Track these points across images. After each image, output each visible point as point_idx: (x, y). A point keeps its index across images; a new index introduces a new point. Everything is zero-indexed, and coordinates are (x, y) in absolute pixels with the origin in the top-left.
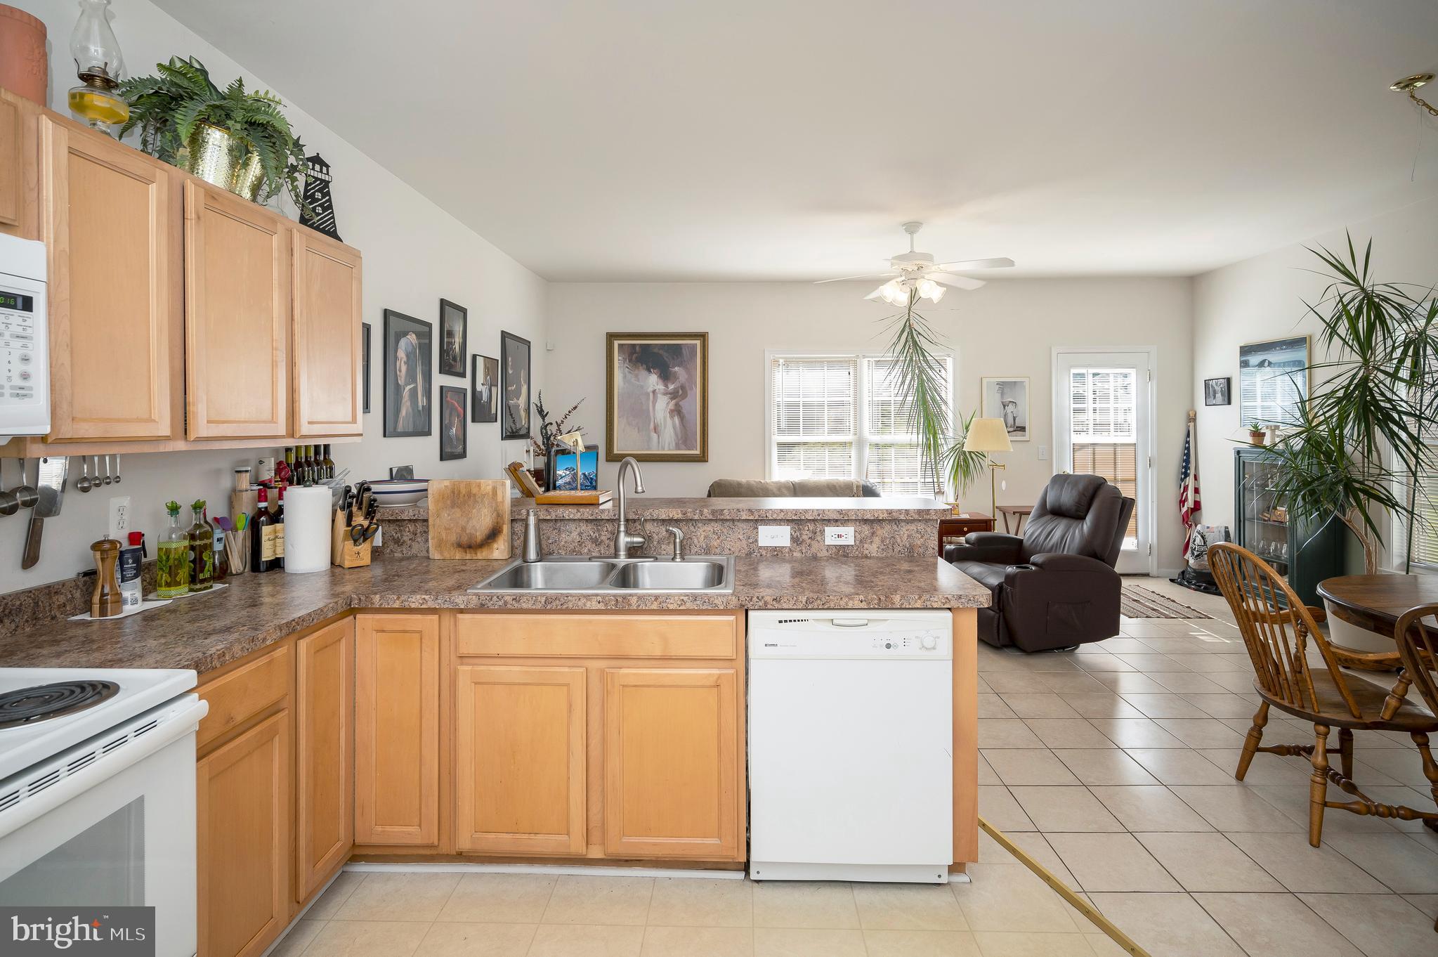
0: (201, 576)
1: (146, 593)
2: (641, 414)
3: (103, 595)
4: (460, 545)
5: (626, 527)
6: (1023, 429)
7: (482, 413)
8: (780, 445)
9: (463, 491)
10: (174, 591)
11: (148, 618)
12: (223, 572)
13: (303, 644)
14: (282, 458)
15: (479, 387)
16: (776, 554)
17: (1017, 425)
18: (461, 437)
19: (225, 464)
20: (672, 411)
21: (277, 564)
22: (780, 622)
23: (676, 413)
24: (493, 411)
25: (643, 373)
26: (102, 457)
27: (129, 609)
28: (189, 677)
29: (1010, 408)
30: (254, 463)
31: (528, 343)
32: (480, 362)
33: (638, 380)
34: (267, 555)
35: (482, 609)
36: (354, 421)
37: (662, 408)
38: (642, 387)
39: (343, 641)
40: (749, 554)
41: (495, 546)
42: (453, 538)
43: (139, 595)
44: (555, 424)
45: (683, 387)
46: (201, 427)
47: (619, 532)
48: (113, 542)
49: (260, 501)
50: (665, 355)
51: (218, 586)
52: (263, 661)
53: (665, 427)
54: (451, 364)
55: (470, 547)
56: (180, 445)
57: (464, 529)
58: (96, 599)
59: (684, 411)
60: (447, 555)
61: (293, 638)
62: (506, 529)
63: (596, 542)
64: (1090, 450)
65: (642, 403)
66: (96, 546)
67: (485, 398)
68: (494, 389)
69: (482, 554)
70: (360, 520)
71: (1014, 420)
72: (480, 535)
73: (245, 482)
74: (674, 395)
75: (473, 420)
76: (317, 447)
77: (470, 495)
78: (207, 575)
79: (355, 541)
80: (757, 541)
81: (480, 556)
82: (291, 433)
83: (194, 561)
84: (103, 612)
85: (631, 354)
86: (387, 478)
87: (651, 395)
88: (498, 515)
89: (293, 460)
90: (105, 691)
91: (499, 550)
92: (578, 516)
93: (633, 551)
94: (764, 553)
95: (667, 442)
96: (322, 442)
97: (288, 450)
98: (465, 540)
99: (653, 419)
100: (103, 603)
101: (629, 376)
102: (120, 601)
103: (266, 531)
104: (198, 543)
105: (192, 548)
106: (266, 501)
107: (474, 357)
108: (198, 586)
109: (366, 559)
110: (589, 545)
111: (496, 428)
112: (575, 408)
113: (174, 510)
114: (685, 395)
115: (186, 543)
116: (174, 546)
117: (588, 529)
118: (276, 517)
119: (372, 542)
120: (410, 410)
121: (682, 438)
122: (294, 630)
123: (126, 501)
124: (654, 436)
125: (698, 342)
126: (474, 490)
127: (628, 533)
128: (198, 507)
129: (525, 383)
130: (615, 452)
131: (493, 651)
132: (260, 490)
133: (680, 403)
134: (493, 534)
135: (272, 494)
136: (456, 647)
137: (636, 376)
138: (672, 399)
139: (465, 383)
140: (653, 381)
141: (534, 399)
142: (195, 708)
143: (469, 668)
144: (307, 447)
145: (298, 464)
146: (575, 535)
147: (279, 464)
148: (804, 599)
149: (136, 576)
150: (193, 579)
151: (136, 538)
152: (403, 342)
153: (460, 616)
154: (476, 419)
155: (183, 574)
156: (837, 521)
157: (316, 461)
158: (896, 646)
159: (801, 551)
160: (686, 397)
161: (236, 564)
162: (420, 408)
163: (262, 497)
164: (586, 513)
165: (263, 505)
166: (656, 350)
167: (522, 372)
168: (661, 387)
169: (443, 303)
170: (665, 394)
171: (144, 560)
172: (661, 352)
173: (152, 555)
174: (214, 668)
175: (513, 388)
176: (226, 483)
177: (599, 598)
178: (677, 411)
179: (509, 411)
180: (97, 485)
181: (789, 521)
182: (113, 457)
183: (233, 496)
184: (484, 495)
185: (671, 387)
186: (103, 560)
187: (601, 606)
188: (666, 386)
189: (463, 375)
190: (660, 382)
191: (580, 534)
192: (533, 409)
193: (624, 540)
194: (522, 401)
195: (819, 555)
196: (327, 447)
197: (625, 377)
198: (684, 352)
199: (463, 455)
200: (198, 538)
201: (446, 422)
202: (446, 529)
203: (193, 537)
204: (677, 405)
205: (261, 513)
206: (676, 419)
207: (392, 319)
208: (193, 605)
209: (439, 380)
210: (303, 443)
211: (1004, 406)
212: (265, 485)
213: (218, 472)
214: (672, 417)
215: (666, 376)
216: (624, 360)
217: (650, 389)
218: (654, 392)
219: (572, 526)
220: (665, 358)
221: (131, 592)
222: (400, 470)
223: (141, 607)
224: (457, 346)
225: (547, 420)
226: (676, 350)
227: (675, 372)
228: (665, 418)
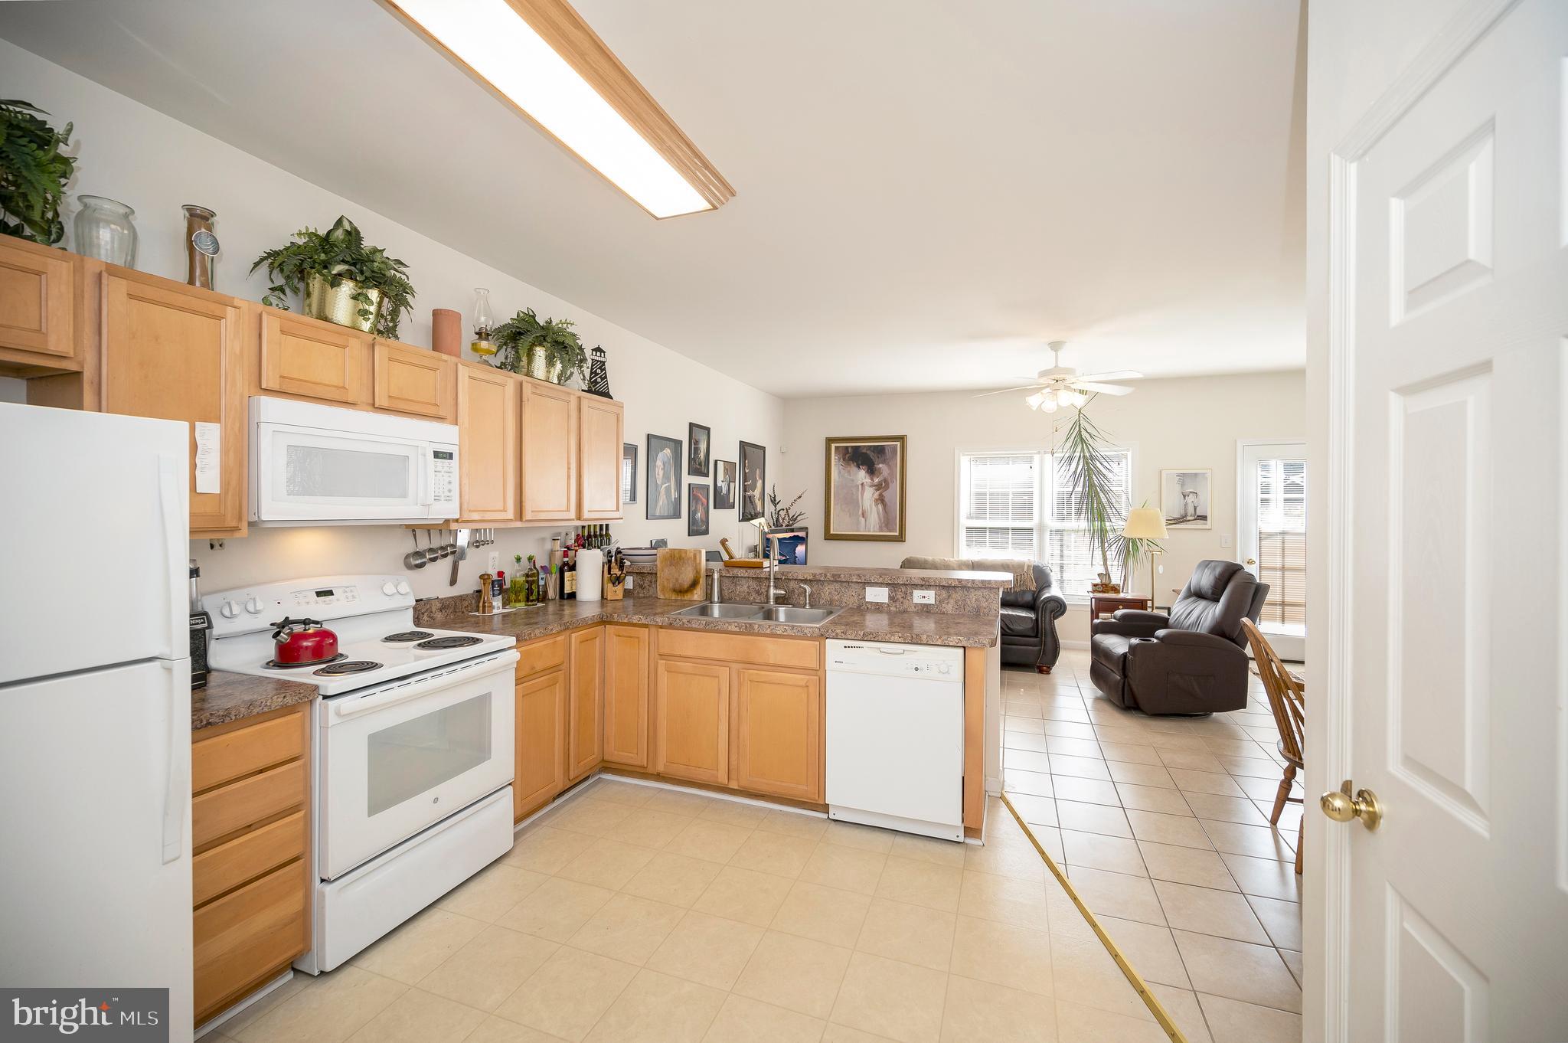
0: (531, 598)
1: (504, 605)
2: (852, 502)
3: (484, 603)
4: (674, 590)
5: (774, 582)
6: (1204, 518)
7: (722, 502)
8: (969, 529)
9: (677, 556)
10: (518, 605)
11: (505, 616)
12: (543, 598)
13: (574, 635)
14: (580, 532)
15: (719, 484)
16: (878, 608)
17: (1198, 513)
18: (704, 519)
19: (547, 535)
20: (876, 500)
21: (572, 596)
22: (845, 647)
23: (879, 501)
24: (731, 501)
25: (854, 469)
26: (485, 530)
27: (495, 611)
28: (512, 641)
29: (1190, 499)
30: (563, 534)
31: (763, 449)
32: (720, 466)
34: (567, 590)
35: (671, 626)
36: (618, 510)
37: (869, 496)
38: (853, 481)
39: (597, 639)
40: (859, 607)
41: (695, 592)
42: (671, 585)
43: (500, 605)
44: (785, 510)
45: (885, 481)
46: (528, 515)
47: (769, 586)
48: (488, 575)
49: (564, 557)
50: (871, 455)
51: (540, 605)
52: (551, 641)
53: (871, 513)
54: (699, 468)
55: (680, 592)
56: (519, 524)
57: (677, 580)
58: (481, 605)
59: (886, 500)
60: (667, 596)
61: (568, 632)
62: (702, 581)
63: (758, 592)
64: (1279, 539)
65: (853, 494)
66: (482, 577)
67: (724, 491)
68: (732, 484)
69: (687, 597)
70: (616, 571)
71: (1195, 509)
72: (686, 585)
73: (557, 545)
74: (878, 487)
75: (715, 508)
76: (601, 526)
77: (680, 558)
78: (534, 598)
79: (613, 584)
80: (865, 597)
81: (686, 598)
82: (579, 518)
83: (527, 589)
84: (484, 612)
85: (844, 455)
86: (649, 546)
87: (860, 486)
88: (697, 572)
89: (586, 534)
90: (476, 641)
91: (698, 595)
92: (746, 575)
93: (780, 600)
94: (869, 606)
95: (872, 524)
96: (604, 523)
97: (583, 527)
98: (677, 586)
99: (861, 507)
100: (484, 607)
101: (843, 472)
102: (491, 607)
103: (567, 574)
104: (530, 579)
105: (527, 582)
106: (567, 557)
107: (716, 462)
108: (530, 603)
109: (620, 596)
110: (754, 595)
111: (734, 514)
112: (800, 497)
113: (518, 560)
114: (887, 487)
115: (524, 578)
116: (517, 580)
117: (753, 584)
118: (573, 568)
119: (623, 585)
120: (666, 502)
121: (884, 522)
122: (568, 628)
123: (496, 554)
124: (862, 521)
125: (898, 443)
126: (683, 555)
127: (776, 587)
128: (530, 559)
129: (760, 478)
130: (832, 532)
131: (677, 653)
132: (564, 551)
133: (883, 494)
134: (694, 584)
135: (571, 553)
136: (658, 649)
137: (849, 472)
138: (877, 490)
139: (709, 481)
140: (862, 475)
141: (768, 490)
142: (514, 655)
143: (664, 661)
144: (595, 526)
145: (589, 536)
146: (745, 587)
147: (578, 535)
148: (862, 634)
149: (499, 594)
150: (528, 600)
151: (501, 574)
152: (660, 455)
153: (660, 630)
154: (717, 507)
155: (522, 596)
156: (922, 586)
157: (601, 535)
158: (922, 670)
159: (896, 606)
160: (888, 488)
161: (551, 594)
162: (673, 500)
163: (565, 555)
164: (751, 573)
165: (566, 560)
166: (864, 451)
167: (758, 471)
168: (868, 480)
169: (692, 425)
170: (871, 486)
171: (504, 587)
172: (868, 452)
173: (508, 585)
174: (526, 640)
175: (749, 483)
176: (548, 546)
177: (736, 624)
178: (881, 500)
179: (747, 500)
180: (483, 545)
181: (888, 585)
182: (490, 530)
183: (552, 553)
184: (688, 559)
185: (876, 480)
186: (484, 584)
187: (737, 629)
188: (872, 479)
189: (707, 475)
190: (867, 476)
191: (749, 587)
192: (767, 498)
193: (772, 591)
194: (757, 493)
195: (909, 610)
196: (607, 525)
197: (840, 472)
198: (887, 451)
199: (706, 532)
200: (531, 578)
201: (692, 509)
202: (667, 580)
203: (527, 575)
204: (881, 495)
205: (565, 564)
206: (880, 507)
207: (652, 440)
208: (527, 612)
209: (687, 479)
210: (592, 523)
211: (1184, 496)
212: (568, 548)
213: (543, 540)
214: (877, 505)
215: (872, 471)
216: (839, 459)
217: (860, 483)
218: (862, 484)
219: (743, 582)
220: (872, 457)
221: (497, 602)
222: (657, 542)
223: (501, 611)
224: (702, 455)
225: (779, 507)
226: (880, 450)
227: (880, 468)
228: (871, 506)
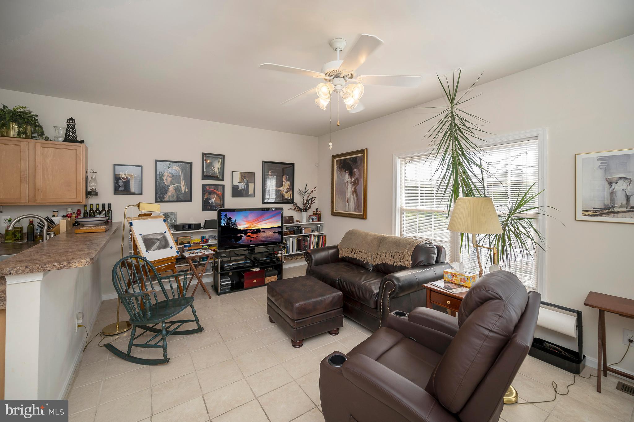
15: (236, 184)
18: (220, 203)
20: (353, 192)
24: (251, 193)
25: (344, 173)
29: (621, 187)
33: (342, 177)
37: (350, 190)
38: (343, 180)
45: (357, 179)
50: (351, 164)
53: (351, 200)
54: (213, 176)
59: (358, 192)
67: (241, 188)
68: (251, 184)
71: (628, 199)
74: (354, 183)
75: (233, 196)
87: (346, 183)
95: (351, 208)
99: (347, 196)
107: (232, 172)
112: (313, 191)
114: (358, 184)
120: (175, 193)
121: (357, 205)
124: (347, 204)
125: (363, 155)
130: (334, 211)
139: (224, 183)
140: (347, 176)
152: (168, 170)
154: (235, 196)
162: (183, 192)
166: (348, 161)
167: (284, 176)
168: (349, 180)
170: (351, 183)
172: (350, 162)
178: (355, 192)
185: (353, 179)
188: (351, 179)
189: (222, 179)
190: (349, 177)
194: (284, 188)
197: (338, 176)
198: (358, 160)
201: (206, 197)
204: (355, 188)
206: (355, 196)
207: (160, 163)
209: (201, 182)
211: (611, 183)
214: (353, 195)
215: (351, 174)
216: (338, 168)
217: (346, 181)
218: (347, 182)
220: (351, 165)
224: (216, 169)
226: (355, 160)
227: (355, 172)
228: (351, 195)
